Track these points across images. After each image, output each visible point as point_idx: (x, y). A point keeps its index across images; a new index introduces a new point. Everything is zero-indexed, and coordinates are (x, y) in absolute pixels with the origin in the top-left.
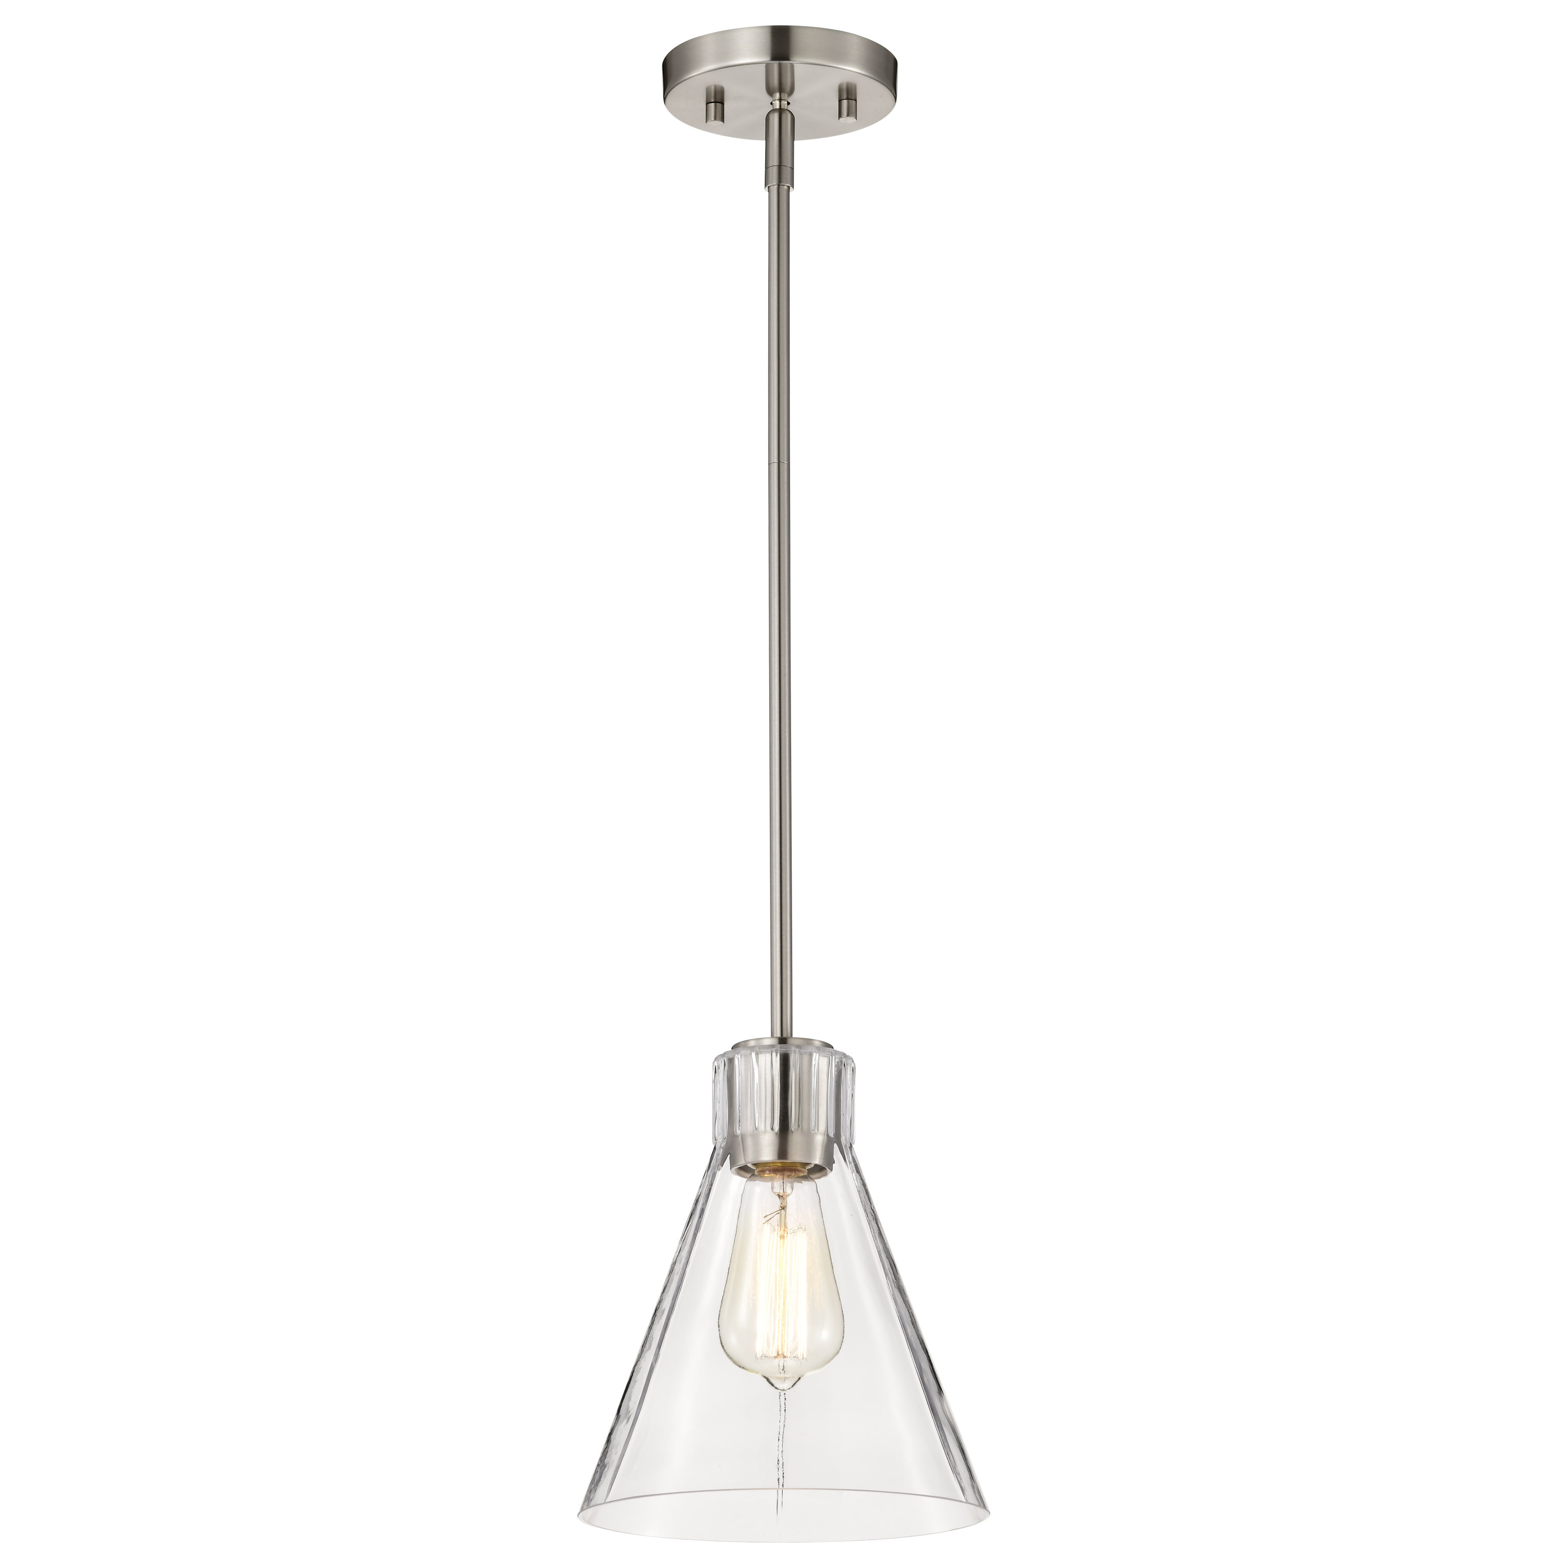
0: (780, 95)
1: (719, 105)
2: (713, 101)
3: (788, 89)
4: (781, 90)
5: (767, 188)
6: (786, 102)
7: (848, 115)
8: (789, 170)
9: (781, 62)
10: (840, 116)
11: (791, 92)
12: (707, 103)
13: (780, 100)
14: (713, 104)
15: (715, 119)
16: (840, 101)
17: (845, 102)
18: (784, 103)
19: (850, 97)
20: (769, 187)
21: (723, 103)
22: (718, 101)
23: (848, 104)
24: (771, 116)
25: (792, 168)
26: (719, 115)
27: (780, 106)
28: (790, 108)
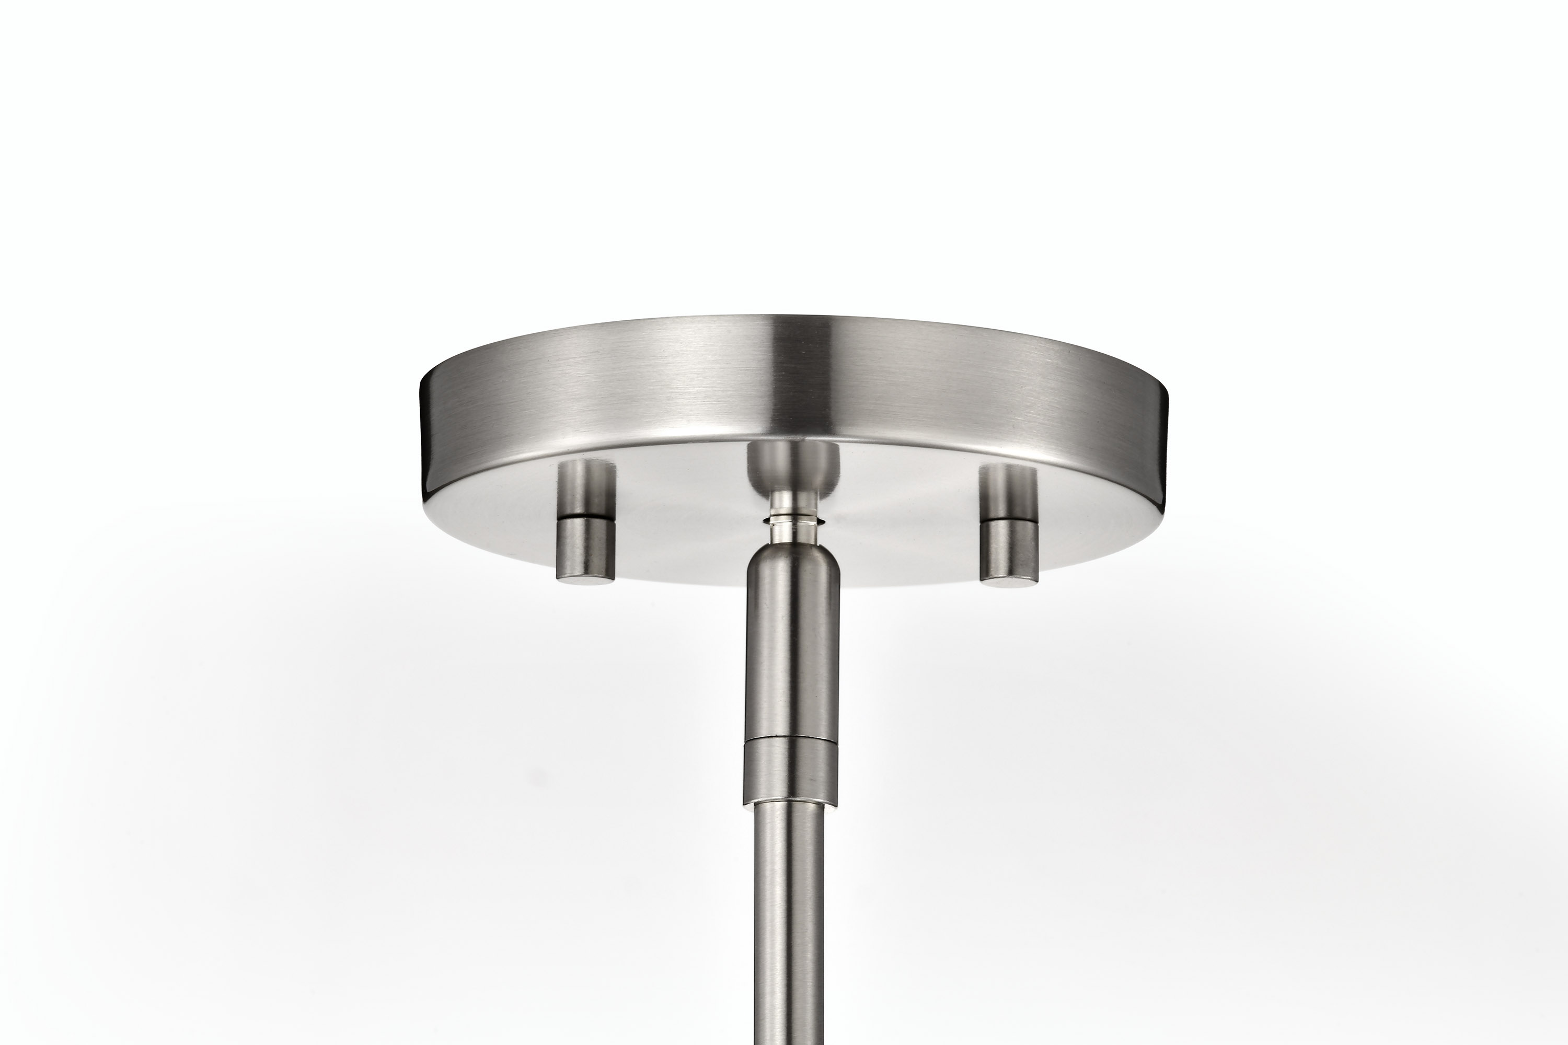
0: (795, 499)
1: (599, 525)
2: (579, 510)
3: (819, 480)
4: (796, 484)
5: (751, 806)
6: (814, 523)
7: (1011, 572)
8: (822, 749)
9: (798, 438)
10: (985, 572)
11: (829, 487)
12: (562, 517)
13: (795, 515)
14: (578, 523)
15: (587, 570)
16: (986, 520)
17: (1000, 530)
18: (806, 524)
19: (1018, 512)
20: (756, 804)
21: (609, 517)
22: (595, 510)
23: (1012, 534)
24: (766, 569)
25: (833, 743)
26: (598, 561)
27: (795, 534)
28: (825, 537)
